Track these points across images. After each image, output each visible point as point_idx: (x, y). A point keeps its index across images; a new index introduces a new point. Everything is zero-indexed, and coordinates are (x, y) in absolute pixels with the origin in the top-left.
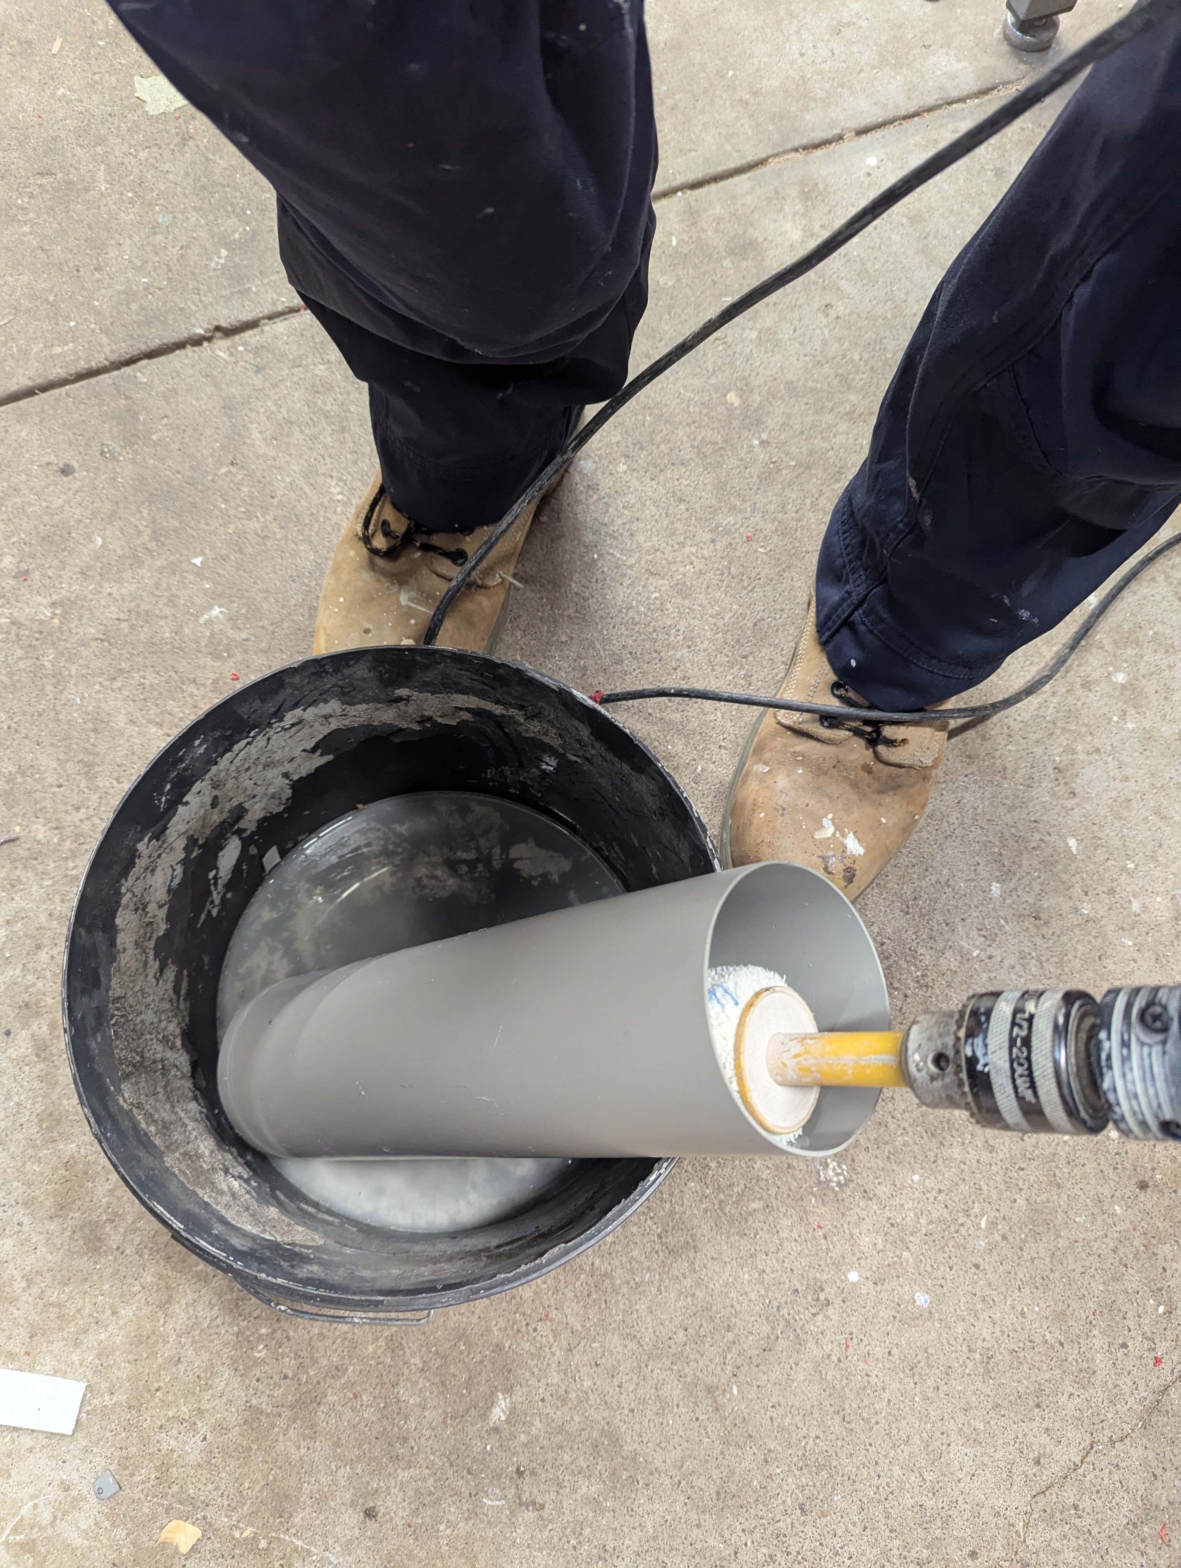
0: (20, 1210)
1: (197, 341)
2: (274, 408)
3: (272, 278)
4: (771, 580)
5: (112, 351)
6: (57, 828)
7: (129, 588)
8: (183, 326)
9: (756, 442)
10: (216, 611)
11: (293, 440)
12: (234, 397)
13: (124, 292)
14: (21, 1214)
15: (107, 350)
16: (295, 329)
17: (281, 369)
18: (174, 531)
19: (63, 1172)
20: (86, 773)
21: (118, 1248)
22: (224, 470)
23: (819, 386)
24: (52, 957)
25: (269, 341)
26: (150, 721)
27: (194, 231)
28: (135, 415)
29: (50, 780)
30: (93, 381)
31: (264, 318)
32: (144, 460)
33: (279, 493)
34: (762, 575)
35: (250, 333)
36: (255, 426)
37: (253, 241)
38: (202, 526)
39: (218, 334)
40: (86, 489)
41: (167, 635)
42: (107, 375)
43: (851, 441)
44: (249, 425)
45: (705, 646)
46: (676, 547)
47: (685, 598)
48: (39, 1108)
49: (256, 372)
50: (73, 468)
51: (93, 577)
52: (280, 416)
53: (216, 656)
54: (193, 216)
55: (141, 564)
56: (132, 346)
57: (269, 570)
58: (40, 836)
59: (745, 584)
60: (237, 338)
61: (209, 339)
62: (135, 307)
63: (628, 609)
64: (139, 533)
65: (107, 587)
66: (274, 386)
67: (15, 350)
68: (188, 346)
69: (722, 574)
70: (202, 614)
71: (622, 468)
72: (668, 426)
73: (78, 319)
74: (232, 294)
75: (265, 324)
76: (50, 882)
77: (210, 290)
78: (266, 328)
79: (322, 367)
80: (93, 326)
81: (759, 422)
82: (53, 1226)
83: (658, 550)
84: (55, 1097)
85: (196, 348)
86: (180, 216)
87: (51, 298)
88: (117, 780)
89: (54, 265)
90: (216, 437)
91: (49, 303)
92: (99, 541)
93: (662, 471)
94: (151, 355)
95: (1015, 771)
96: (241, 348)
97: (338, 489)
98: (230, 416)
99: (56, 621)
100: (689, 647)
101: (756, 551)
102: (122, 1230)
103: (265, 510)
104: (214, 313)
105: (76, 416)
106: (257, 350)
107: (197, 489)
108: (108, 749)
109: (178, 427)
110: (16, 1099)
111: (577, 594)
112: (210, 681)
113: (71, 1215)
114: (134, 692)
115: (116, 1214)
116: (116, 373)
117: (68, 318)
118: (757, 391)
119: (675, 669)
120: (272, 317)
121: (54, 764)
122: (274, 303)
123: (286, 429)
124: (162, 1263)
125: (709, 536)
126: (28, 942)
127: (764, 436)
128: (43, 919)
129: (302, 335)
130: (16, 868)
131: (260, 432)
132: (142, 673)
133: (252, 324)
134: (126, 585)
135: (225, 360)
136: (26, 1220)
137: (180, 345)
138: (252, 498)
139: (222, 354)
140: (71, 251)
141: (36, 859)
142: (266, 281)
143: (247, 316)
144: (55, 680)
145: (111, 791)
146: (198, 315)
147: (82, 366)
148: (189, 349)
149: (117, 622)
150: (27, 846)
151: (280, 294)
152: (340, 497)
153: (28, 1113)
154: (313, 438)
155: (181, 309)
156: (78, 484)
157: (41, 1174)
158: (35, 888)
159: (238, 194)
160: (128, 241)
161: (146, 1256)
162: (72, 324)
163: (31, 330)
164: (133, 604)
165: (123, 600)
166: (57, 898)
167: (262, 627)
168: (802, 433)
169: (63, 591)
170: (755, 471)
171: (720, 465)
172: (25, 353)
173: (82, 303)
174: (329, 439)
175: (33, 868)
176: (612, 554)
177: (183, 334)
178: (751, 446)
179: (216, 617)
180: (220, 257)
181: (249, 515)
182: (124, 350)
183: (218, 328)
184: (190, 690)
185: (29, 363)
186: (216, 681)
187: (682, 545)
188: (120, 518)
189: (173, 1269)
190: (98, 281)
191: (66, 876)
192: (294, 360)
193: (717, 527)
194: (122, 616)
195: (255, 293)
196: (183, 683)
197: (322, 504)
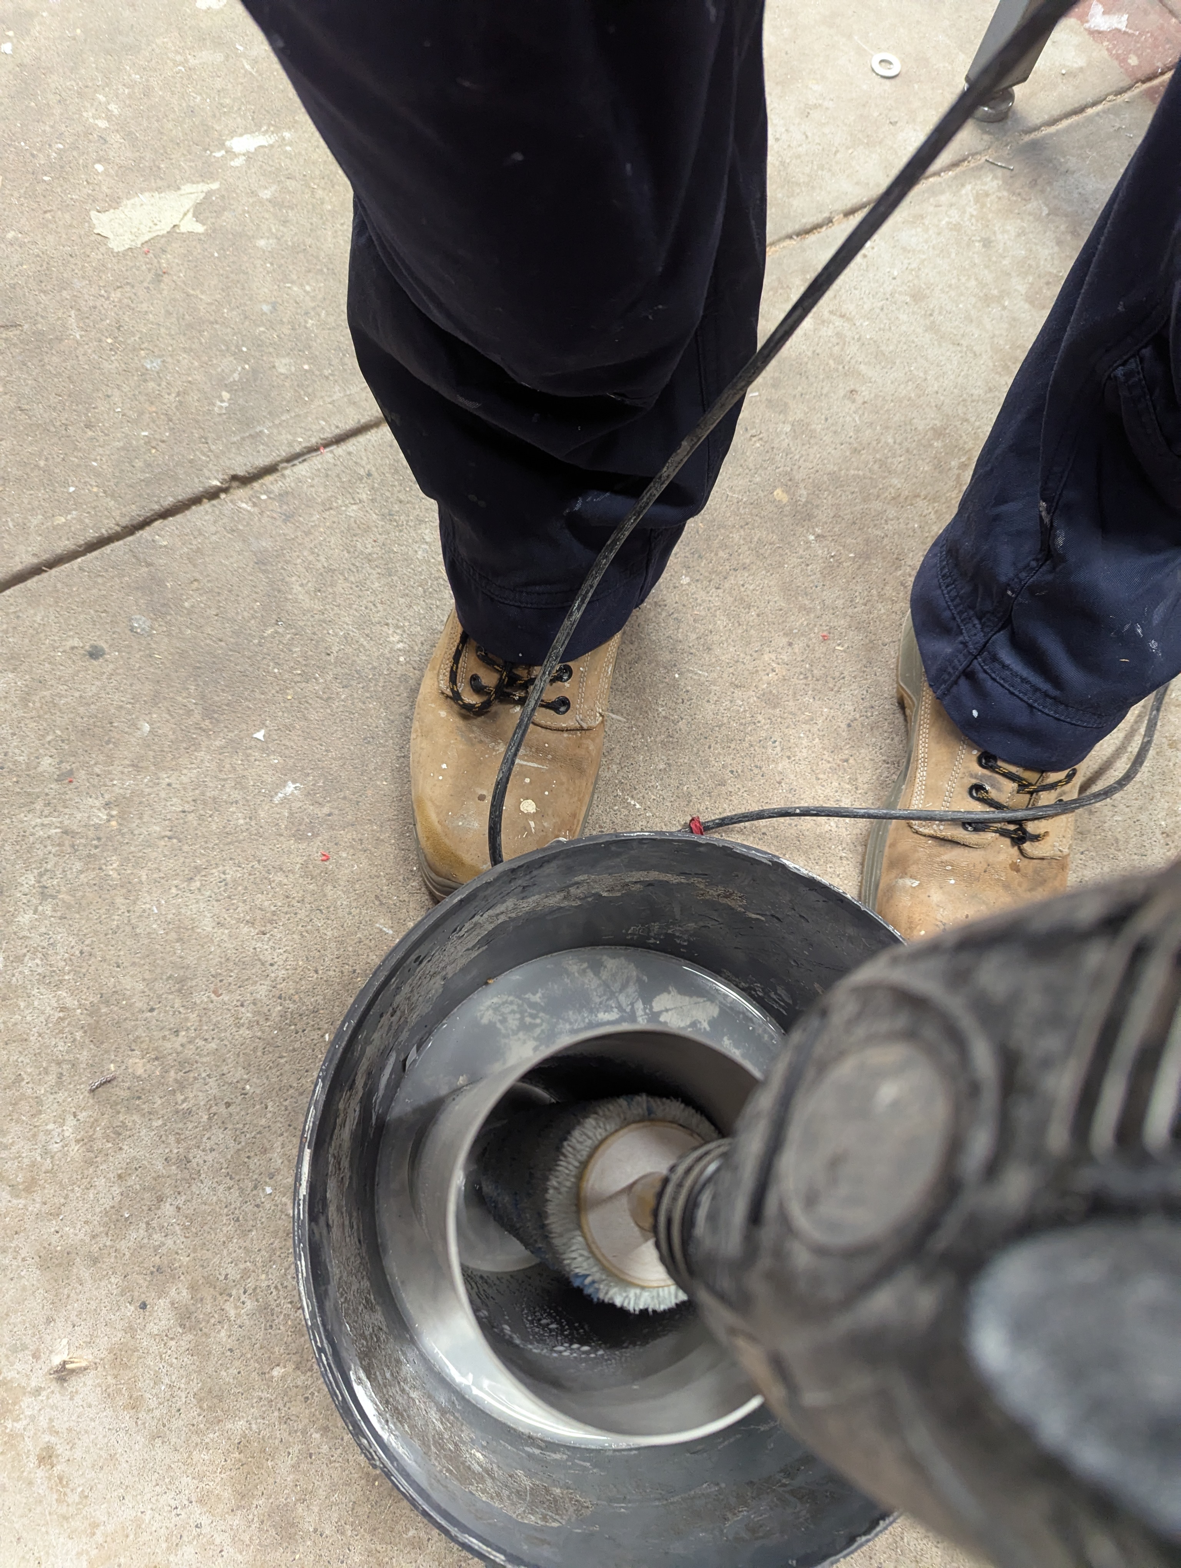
0: (196, 1509)
1: (213, 494)
2: (311, 558)
3: (283, 418)
4: (855, 677)
5: (123, 515)
6: (157, 1059)
7: (189, 775)
8: (196, 480)
9: (812, 537)
10: (290, 788)
11: (339, 589)
12: (266, 550)
13: (123, 448)
14: (197, 1513)
15: (116, 514)
16: (319, 470)
17: (311, 515)
18: (227, 705)
19: (237, 1455)
20: (180, 991)
21: (315, 1530)
22: (270, 631)
23: (861, 473)
24: (178, 1208)
25: (293, 485)
26: (239, 921)
27: (188, 375)
28: (161, 583)
29: (139, 1005)
30: (107, 549)
31: (282, 461)
32: (181, 632)
33: (335, 649)
34: (846, 673)
35: (268, 479)
36: (294, 579)
37: (255, 380)
38: (258, 695)
39: (235, 484)
40: (121, 671)
41: (241, 821)
42: (121, 542)
43: (902, 526)
44: (287, 579)
45: (805, 755)
46: (755, 655)
47: (775, 707)
48: (195, 1386)
49: (285, 521)
50: (102, 650)
51: (147, 768)
52: (319, 566)
53: (299, 837)
54: (185, 359)
55: (198, 746)
56: (143, 508)
57: (339, 735)
58: (140, 1071)
59: (831, 685)
60: (256, 485)
61: (226, 490)
62: (139, 464)
63: (720, 727)
64: (190, 712)
65: (165, 778)
66: (307, 533)
67: (11, 524)
68: (205, 500)
69: (806, 678)
70: (276, 794)
71: (685, 580)
72: (723, 531)
73: (77, 483)
74: (243, 439)
75: (286, 468)
76: (160, 1122)
77: (219, 438)
78: (287, 472)
79: (355, 507)
80: (95, 489)
81: (810, 517)
82: (236, 1521)
83: (737, 662)
84: (210, 1370)
85: (214, 502)
86: (169, 360)
87: (42, 463)
88: (215, 992)
89: (39, 426)
90: (255, 596)
91: (40, 468)
92: (147, 728)
93: (725, 578)
94: (166, 514)
95: (1127, 842)
96: (264, 497)
97: (397, 638)
98: (265, 572)
99: (114, 823)
100: (789, 758)
101: (834, 650)
102: (316, 1509)
103: (323, 670)
104: (228, 463)
105: (95, 591)
106: (283, 496)
107: (243, 656)
108: (199, 958)
109: (211, 591)
110: (166, 1381)
111: (665, 717)
112: (298, 866)
113: (255, 1502)
114: (217, 891)
115: (304, 1491)
116: (130, 538)
117: (66, 484)
118: (802, 485)
119: (780, 783)
120: (291, 459)
121: (141, 986)
122: (290, 444)
123: (329, 579)
124: (368, 1537)
125: (785, 640)
126: (147, 1195)
127: (818, 531)
128: (159, 1166)
129: (327, 476)
130: (119, 1113)
131: (302, 585)
132: (221, 868)
133: (271, 470)
134: (185, 771)
135: (249, 511)
136: (205, 1520)
137: (196, 500)
138: (306, 658)
139: (244, 505)
140: (54, 409)
141: (139, 1098)
142: (277, 422)
143: (263, 461)
144: (124, 891)
145: (211, 1006)
146: (210, 466)
147: (91, 534)
148: (206, 505)
149: (182, 815)
150: (127, 1084)
151: (295, 434)
152: (401, 646)
153: (183, 1395)
154: (361, 584)
155: (191, 461)
156: (111, 666)
157: (212, 1462)
158: (143, 1132)
159: (229, 330)
160: (116, 392)
161: (349, 1533)
162: (72, 489)
163: (26, 501)
164: (197, 792)
165: (185, 789)
166: (172, 1139)
167: (345, 798)
168: (854, 523)
169: (116, 789)
170: (816, 567)
171: (781, 565)
172: (23, 527)
173: (79, 466)
174: (377, 584)
175: (138, 1109)
176: (692, 672)
177: (196, 487)
178: (807, 542)
179: (292, 794)
180: (222, 401)
181: (307, 678)
182: (135, 512)
183: (234, 478)
184: (277, 879)
185: (31, 538)
186: (305, 865)
187: (760, 652)
188: (165, 698)
189: (382, 1541)
190: (92, 439)
191: (177, 1112)
192: (323, 504)
193: (791, 630)
194: (187, 807)
195: (268, 436)
196: (269, 872)
197: (382, 655)
